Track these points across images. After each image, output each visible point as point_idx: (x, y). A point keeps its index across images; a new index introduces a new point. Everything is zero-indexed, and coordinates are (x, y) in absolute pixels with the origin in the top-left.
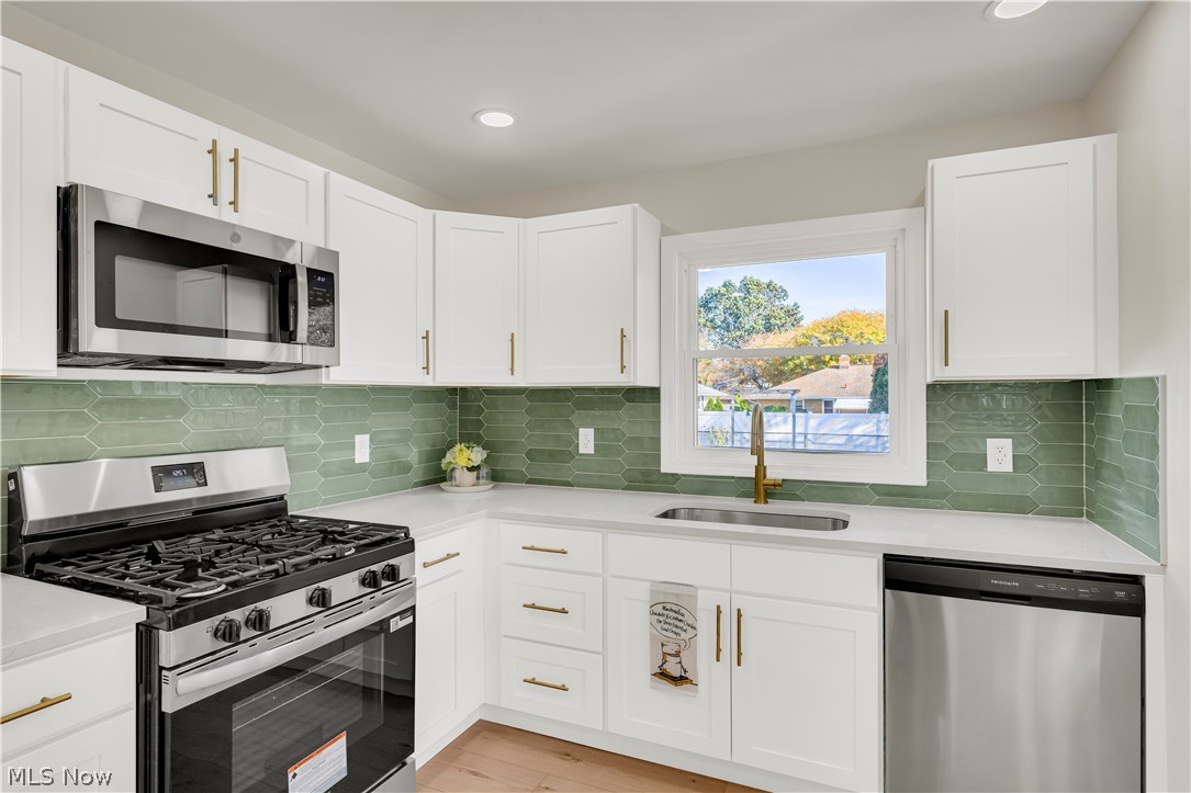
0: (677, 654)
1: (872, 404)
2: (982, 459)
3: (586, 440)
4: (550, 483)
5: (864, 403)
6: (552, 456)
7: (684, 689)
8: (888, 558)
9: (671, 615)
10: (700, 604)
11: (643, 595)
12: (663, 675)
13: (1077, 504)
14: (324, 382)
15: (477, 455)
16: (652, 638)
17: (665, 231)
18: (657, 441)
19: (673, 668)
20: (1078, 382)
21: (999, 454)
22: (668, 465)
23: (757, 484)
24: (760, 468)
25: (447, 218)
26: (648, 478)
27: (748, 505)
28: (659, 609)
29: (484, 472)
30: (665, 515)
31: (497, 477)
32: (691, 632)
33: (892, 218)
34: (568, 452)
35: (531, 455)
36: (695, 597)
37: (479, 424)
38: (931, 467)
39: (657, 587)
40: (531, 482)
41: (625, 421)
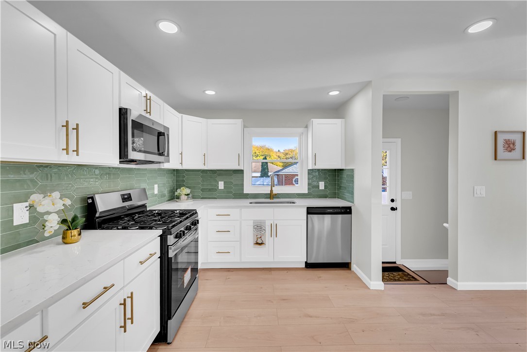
0: (261, 237)
1: (261, 175)
2: (318, 187)
3: (221, 185)
4: (209, 198)
5: (259, 174)
6: (210, 190)
7: (262, 246)
8: (308, 208)
9: (259, 227)
10: (266, 224)
11: (251, 223)
12: (257, 243)
13: (335, 195)
14: (162, 168)
15: (188, 191)
16: (254, 234)
17: (245, 127)
18: (243, 185)
19: (259, 241)
20: (336, 169)
21: (322, 185)
22: (246, 191)
23: (271, 196)
24: (271, 191)
25: (186, 117)
26: (240, 195)
27: (268, 200)
28: (256, 227)
29: (190, 196)
30: (251, 203)
31: (194, 198)
32: (264, 231)
33: (301, 130)
34: (215, 189)
35: (203, 190)
36: (265, 223)
37: (183, 181)
38: (309, 189)
39: (254, 221)
40: (202, 198)
41: (234, 179)
